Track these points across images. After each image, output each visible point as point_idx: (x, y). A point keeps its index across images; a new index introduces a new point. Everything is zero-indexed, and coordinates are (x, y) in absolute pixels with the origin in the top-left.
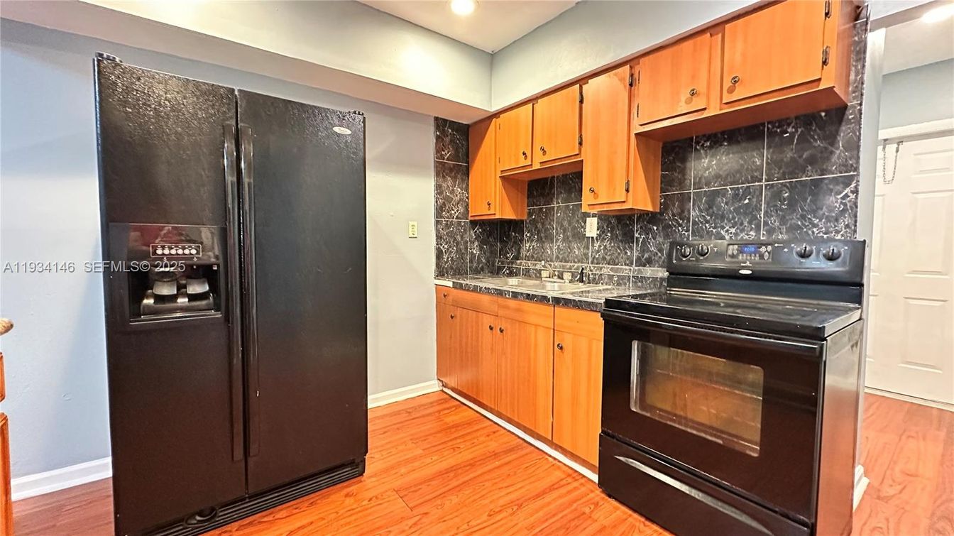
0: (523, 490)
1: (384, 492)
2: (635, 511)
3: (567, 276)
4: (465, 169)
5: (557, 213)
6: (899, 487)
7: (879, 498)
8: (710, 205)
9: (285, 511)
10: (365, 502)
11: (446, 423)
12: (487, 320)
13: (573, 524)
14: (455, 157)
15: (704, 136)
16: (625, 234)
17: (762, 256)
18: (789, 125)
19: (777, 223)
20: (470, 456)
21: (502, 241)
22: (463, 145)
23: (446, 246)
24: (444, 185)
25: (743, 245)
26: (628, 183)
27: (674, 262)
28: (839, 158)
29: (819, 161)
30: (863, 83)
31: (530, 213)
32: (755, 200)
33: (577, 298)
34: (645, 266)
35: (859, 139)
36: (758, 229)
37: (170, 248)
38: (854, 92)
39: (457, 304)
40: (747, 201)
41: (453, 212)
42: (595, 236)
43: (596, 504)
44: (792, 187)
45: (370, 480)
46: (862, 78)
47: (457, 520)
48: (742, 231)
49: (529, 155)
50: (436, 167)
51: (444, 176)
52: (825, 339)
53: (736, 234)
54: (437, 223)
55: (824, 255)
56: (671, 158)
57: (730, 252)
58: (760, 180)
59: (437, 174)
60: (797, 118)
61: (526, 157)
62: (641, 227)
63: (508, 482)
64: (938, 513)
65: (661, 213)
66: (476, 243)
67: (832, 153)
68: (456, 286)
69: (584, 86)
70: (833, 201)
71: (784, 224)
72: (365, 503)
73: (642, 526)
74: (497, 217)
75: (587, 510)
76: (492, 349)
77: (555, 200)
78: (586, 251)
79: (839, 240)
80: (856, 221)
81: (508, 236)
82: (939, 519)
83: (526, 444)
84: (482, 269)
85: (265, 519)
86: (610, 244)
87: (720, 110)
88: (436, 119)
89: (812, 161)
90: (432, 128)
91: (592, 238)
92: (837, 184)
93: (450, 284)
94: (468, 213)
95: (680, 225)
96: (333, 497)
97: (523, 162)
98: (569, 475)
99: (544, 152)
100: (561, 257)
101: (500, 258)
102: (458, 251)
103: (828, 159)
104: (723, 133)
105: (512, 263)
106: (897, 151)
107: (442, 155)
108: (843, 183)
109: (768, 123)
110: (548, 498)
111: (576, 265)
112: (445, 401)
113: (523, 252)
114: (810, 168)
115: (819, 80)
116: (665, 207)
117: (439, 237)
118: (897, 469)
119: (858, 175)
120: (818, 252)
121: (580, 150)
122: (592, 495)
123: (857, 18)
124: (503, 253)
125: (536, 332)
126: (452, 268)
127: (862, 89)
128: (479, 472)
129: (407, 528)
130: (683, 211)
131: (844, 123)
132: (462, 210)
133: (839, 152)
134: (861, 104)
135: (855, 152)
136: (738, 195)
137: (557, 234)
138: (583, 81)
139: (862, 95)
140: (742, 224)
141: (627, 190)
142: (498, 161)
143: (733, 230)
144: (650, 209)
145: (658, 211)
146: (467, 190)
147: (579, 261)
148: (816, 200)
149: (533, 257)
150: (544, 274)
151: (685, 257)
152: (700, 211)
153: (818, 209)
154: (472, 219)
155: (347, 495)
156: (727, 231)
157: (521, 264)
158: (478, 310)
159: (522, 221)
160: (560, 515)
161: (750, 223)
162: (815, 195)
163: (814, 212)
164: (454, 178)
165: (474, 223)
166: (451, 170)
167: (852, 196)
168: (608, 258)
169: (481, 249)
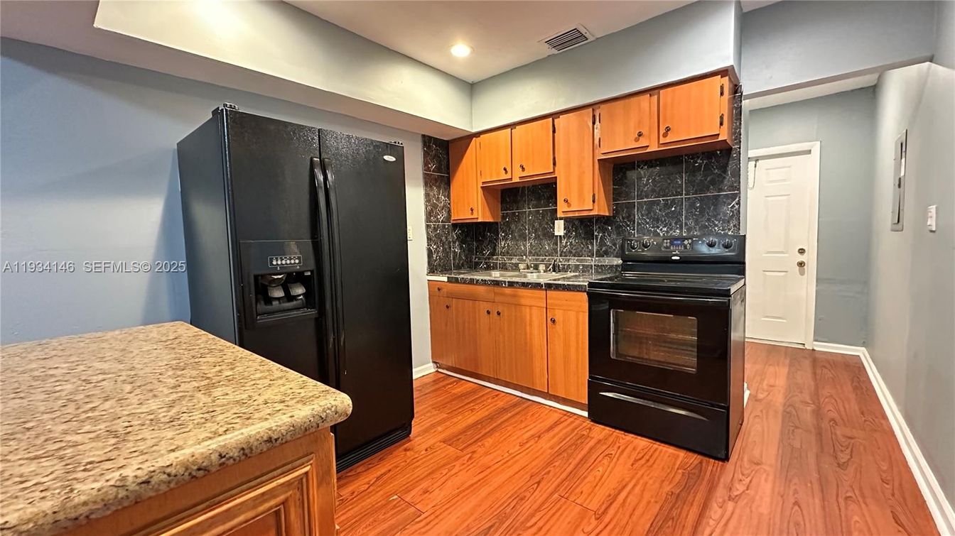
0: (537, 428)
1: (435, 444)
2: (616, 428)
3: (542, 267)
4: (446, 179)
5: (529, 217)
6: (767, 393)
7: (756, 400)
8: (649, 211)
9: (361, 468)
10: (424, 452)
11: (455, 394)
12: (484, 306)
13: (579, 442)
14: (438, 169)
15: (643, 161)
16: (586, 233)
17: (685, 247)
18: (698, 157)
19: (693, 224)
20: (487, 413)
21: (478, 240)
22: (444, 158)
23: (435, 247)
24: (432, 194)
25: (673, 240)
26: (594, 196)
27: (627, 253)
28: (728, 181)
29: (717, 182)
30: (740, 135)
31: (503, 216)
32: (678, 208)
33: (566, 283)
34: (603, 256)
35: (740, 170)
36: (681, 229)
37: (282, 260)
38: (735, 140)
39: (451, 296)
40: (673, 209)
41: (439, 217)
42: (562, 234)
43: (590, 429)
44: (701, 200)
45: (416, 439)
46: (740, 131)
47: (499, 452)
48: (671, 229)
49: (509, 170)
50: (425, 178)
51: (431, 187)
52: (730, 296)
53: (667, 232)
54: (428, 226)
55: (723, 245)
56: (619, 176)
57: (665, 245)
58: (682, 195)
59: (426, 184)
60: (703, 153)
61: (506, 172)
62: (599, 227)
63: (523, 425)
64: (788, 404)
65: (614, 217)
66: (457, 243)
67: (724, 178)
68: (450, 280)
69: (555, 120)
70: (727, 210)
71: (698, 225)
72: (422, 453)
73: (623, 436)
74: (479, 220)
75: (585, 433)
76: (490, 329)
77: (526, 205)
78: (555, 247)
79: (731, 235)
80: (739, 223)
81: (484, 236)
82: (788, 406)
83: (524, 400)
84: (463, 265)
85: (349, 474)
86: (575, 240)
87: (658, 147)
88: (424, 136)
89: (713, 182)
90: (420, 145)
91: (560, 236)
92: (728, 199)
93: (445, 279)
94: (450, 218)
95: (628, 226)
96: (395, 453)
97: (504, 176)
98: (565, 415)
99: (523, 169)
100: (533, 252)
101: (476, 254)
102: (444, 250)
103: (722, 182)
104: (656, 160)
105: (489, 259)
106: (755, 166)
107: (429, 167)
108: (732, 198)
109: (686, 155)
110: (556, 430)
111: (547, 258)
112: (444, 378)
113: (499, 250)
114: (712, 187)
115: (718, 135)
116: (616, 212)
117: (429, 239)
118: (765, 382)
119: (740, 193)
120: (719, 243)
121: (554, 169)
122: (585, 424)
123: (736, 92)
124: (479, 250)
125: (530, 312)
126: (440, 265)
127: (740, 138)
128: (499, 422)
129: (465, 462)
130: (630, 216)
131: (730, 159)
132: (445, 214)
133: (729, 177)
134: (740, 148)
135: (738, 179)
136: (667, 204)
137: (529, 233)
138: (555, 116)
139: (740, 142)
140: (670, 225)
141: (594, 201)
142: (479, 174)
143: (665, 229)
144: (607, 214)
145: (612, 215)
146: (449, 197)
147: (549, 255)
148: (716, 208)
149: (508, 253)
150: (522, 266)
151: (634, 249)
152: (642, 215)
153: (718, 214)
154: (455, 222)
155: (406, 450)
156: (661, 230)
157: (497, 259)
158: (474, 298)
159: (497, 223)
160: (568, 439)
161: (676, 224)
162: (715, 205)
163: (715, 216)
164: (439, 187)
165: (455, 226)
166: (436, 180)
167: (737, 207)
168: (574, 251)
169: (461, 248)
